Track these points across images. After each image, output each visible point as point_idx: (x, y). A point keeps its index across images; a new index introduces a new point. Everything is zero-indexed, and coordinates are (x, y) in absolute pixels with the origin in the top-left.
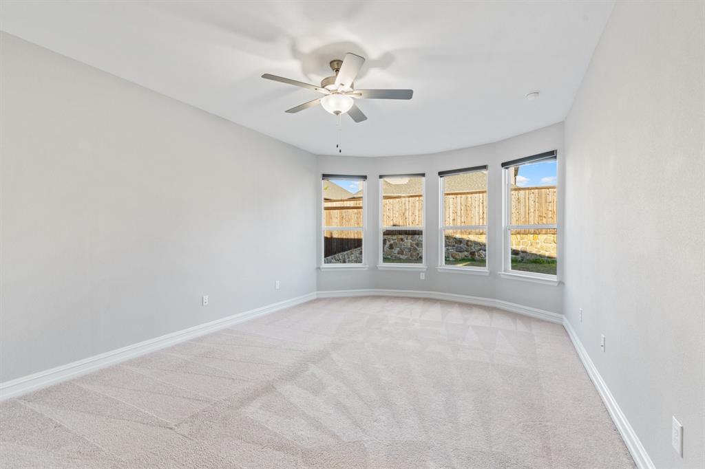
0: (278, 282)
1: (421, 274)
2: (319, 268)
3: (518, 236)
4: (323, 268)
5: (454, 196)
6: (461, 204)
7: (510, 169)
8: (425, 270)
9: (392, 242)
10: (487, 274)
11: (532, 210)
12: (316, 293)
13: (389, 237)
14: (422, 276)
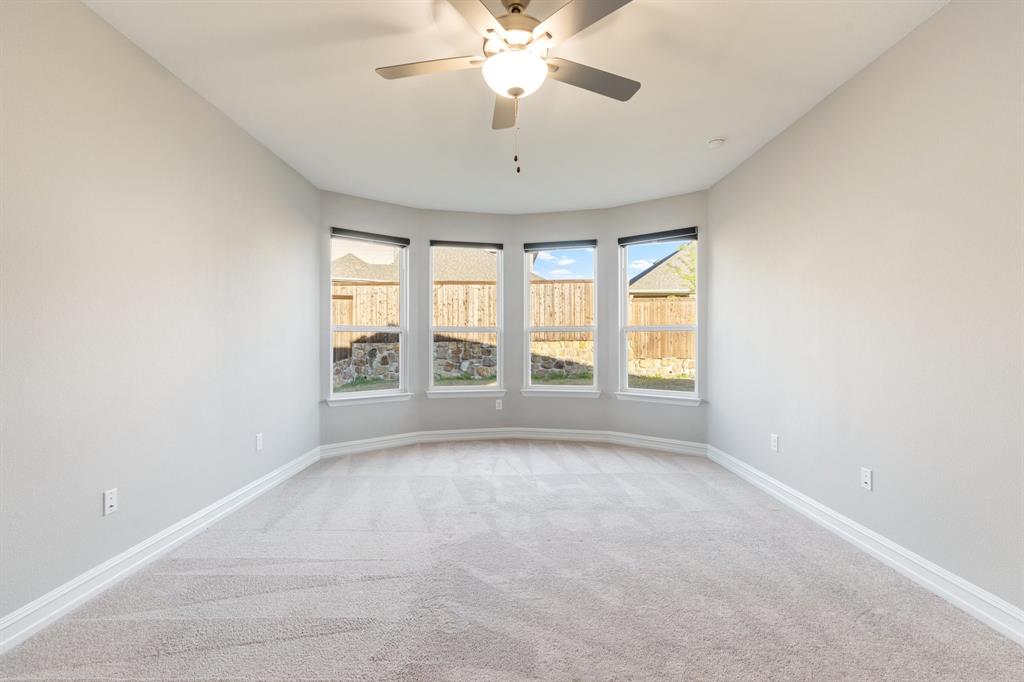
0: (260, 436)
1: (497, 401)
2: (324, 402)
3: (562, 343)
4: (332, 402)
5: (480, 286)
6: (489, 297)
7: (627, 247)
8: (503, 395)
9: (386, 353)
10: (597, 396)
11: (578, 309)
12: (318, 449)
13: (380, 345)
14: (499, 404)
